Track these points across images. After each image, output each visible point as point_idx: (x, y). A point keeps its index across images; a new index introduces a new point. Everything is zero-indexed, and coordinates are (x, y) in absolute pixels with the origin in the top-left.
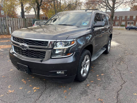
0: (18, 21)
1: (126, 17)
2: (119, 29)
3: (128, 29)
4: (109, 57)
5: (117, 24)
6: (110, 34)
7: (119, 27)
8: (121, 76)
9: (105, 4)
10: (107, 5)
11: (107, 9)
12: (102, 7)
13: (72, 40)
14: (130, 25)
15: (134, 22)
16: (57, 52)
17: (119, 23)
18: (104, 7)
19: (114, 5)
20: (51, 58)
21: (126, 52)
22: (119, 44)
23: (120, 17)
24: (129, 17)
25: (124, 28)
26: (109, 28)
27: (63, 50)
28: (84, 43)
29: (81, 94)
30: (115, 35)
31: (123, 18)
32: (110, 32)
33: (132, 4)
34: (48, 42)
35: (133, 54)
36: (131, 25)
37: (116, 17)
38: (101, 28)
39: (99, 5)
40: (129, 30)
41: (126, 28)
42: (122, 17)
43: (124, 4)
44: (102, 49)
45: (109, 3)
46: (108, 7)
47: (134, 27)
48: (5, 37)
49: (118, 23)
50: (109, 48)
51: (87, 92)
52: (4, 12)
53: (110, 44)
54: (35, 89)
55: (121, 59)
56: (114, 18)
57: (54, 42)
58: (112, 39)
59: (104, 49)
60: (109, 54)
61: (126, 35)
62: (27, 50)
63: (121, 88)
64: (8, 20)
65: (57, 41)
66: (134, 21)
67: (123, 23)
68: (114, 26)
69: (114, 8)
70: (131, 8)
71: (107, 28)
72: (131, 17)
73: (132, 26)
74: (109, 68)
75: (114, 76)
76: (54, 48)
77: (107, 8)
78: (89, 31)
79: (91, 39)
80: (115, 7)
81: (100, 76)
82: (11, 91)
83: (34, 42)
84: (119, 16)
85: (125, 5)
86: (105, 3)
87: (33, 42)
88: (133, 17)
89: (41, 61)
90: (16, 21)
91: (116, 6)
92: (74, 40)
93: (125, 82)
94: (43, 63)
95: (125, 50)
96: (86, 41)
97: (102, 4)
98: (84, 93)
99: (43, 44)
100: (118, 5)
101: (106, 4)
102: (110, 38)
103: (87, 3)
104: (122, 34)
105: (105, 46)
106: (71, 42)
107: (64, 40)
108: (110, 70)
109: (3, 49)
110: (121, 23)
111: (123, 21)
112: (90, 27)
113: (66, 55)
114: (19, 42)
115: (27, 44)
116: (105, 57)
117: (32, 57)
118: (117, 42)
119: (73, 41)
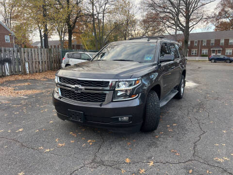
0: (40, 53)
1: (208, 42)
2: (199, 61)
3: (213, 61)
4: (182, 103)
5: (195, 53)
6: (183, 69)
7: (197, 58)
8: (199, 126)
9: (173, 22)
10: (177, 24)
11: (176, 30)
12: (169, 27)
13: (136, 79)
14: (216, 54)
15: (222, 49)
16: (119, 94)
17: (198, 51)
18: (172, 27)
19: (187, 22)
20: (112, 101)
21: (208, 96)
22: (198, 85)
23: (199, 41)
24: (213, 41)
25: (207, 59)
26: (181, 62)
27: (126, 91)
28: (148, 84)
29: (150, 146)
30: (191, 71)
31: (205, 44)
32: (183, 67)
33: (217, 20)
34: (109, 82)
35: (217, 99)
36: (218, 54)
37: (192, 42)
38: (168, 63)
39: (165, 24)
40: (215, 62)
41: (210, 60)
42: (202, 41)
43: (204, 22)
44: (172, 92)
45: (179, 21)
46: (179, 27)
47: (222, 57)
48: (20, 78)
49: (196, 51)
50: (182, 90)
51: (156, 143)
52: (10, 38)
53: (183, 85)
54: (91, 142)
55: (201, 105)
56: (189, 43)
57: (116, 82)
58: (186, 77)
59: (175, 92)
60: (182, 99)
61: (209, 70)
62: (82, 93)
63: (199, 138)
64: (24, 52)
65: (120, 80)
66: (221, 47)
67: (205, 51)
68: (190, 55)
69: (187, 27)
70: (216, 27)
71: (178, 62)
72: (217, 42)
73: (219, 56)
74: (183, 117)
75: (191, 126)
76: (116, 89)
77: (176, 28)
78: (154, 67)
79: (157, 78)
80: (190, 26)
81: (172, 126)
82: (61, 145)
83: (91, 83)
84: (197, 40)
85: (206, 22)
86: (174, 20)
87: (89, 83)
88: (219, 41)
89: (101, 105)
90: (36, 53)
91: (191, 24)
92: (139, 78)
93: (204, 132)
94: (102, 107)
95: (207, 94)
96: (151, 80)
97: (169, 22)
98: (153, 144)
99: (102, 84)
100: (195, 23)
101: (175, 22)
102: (183, 76)
103: (144, 21)
104: (203, 69)
105: (176, 87)
106: (135, 81)
107: (128, 80)
108: (185, 119)
109: (26, 96)
110: (201, 51)
111: (205, 47)
112: (156, 62)
113: (130, 97)
114: (69, 83)
115: (82, 85)
116: (178, 103)
117: (89, 101)
118: (195, 81)
119: (138, 80)
